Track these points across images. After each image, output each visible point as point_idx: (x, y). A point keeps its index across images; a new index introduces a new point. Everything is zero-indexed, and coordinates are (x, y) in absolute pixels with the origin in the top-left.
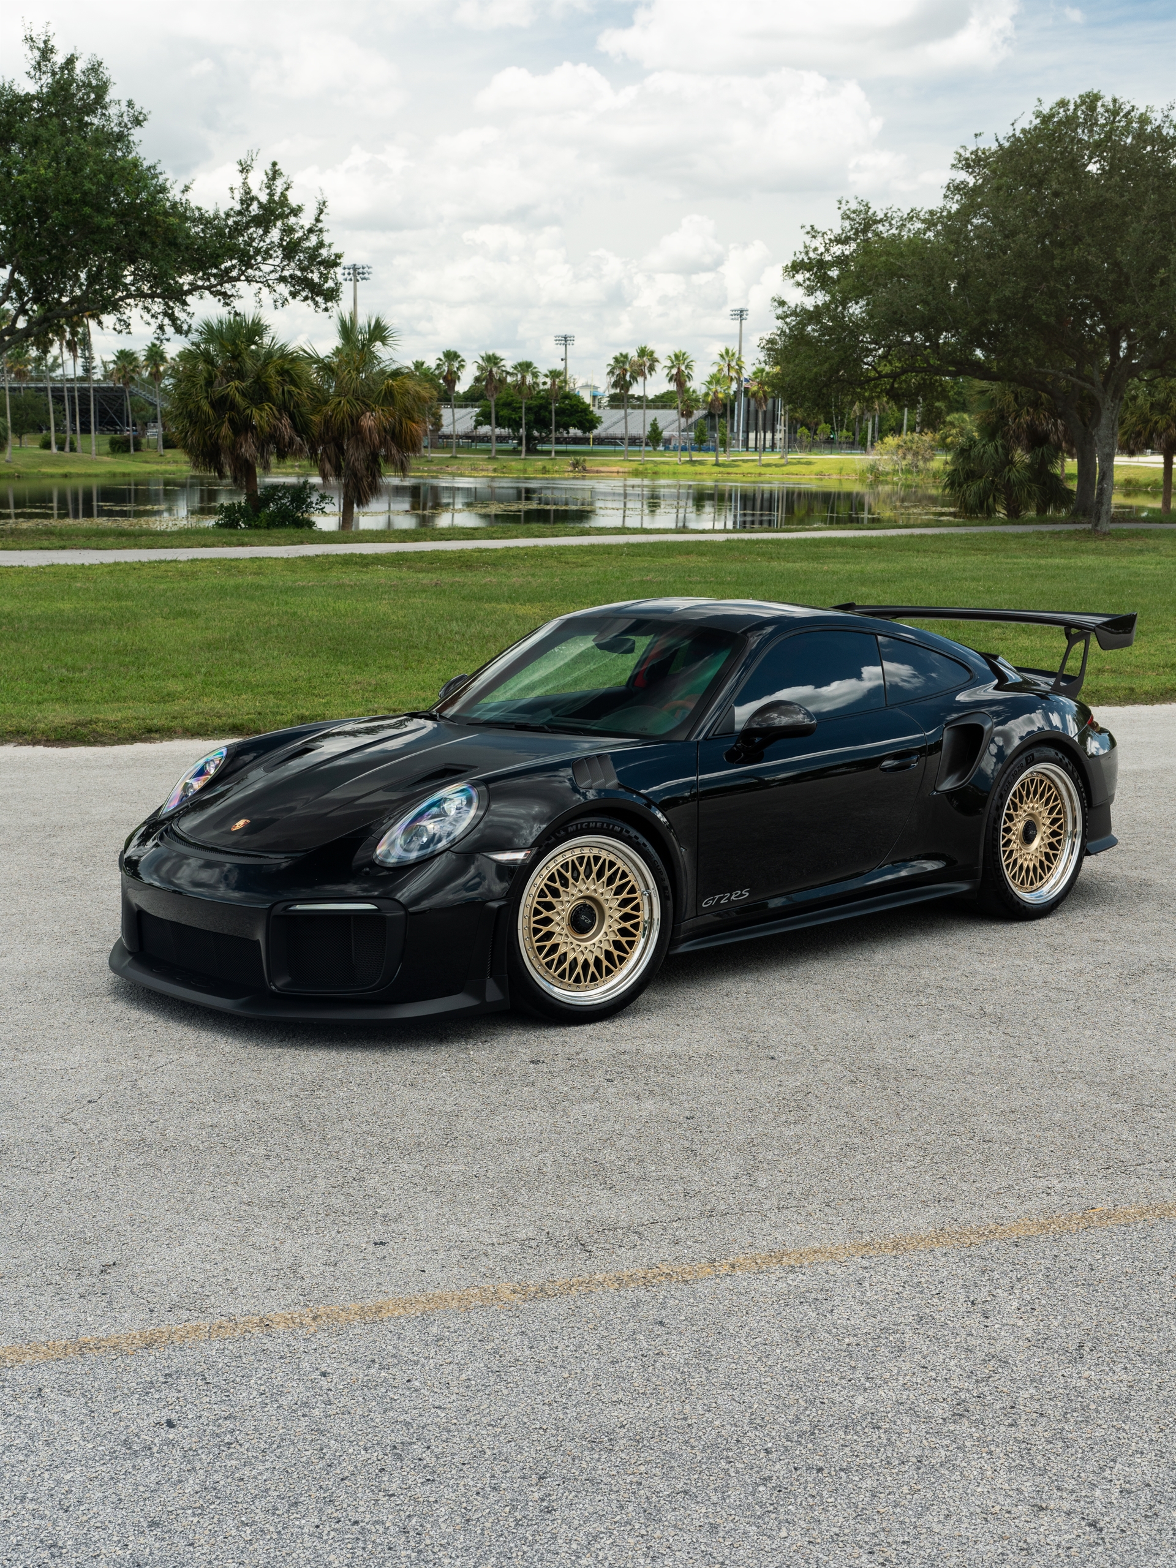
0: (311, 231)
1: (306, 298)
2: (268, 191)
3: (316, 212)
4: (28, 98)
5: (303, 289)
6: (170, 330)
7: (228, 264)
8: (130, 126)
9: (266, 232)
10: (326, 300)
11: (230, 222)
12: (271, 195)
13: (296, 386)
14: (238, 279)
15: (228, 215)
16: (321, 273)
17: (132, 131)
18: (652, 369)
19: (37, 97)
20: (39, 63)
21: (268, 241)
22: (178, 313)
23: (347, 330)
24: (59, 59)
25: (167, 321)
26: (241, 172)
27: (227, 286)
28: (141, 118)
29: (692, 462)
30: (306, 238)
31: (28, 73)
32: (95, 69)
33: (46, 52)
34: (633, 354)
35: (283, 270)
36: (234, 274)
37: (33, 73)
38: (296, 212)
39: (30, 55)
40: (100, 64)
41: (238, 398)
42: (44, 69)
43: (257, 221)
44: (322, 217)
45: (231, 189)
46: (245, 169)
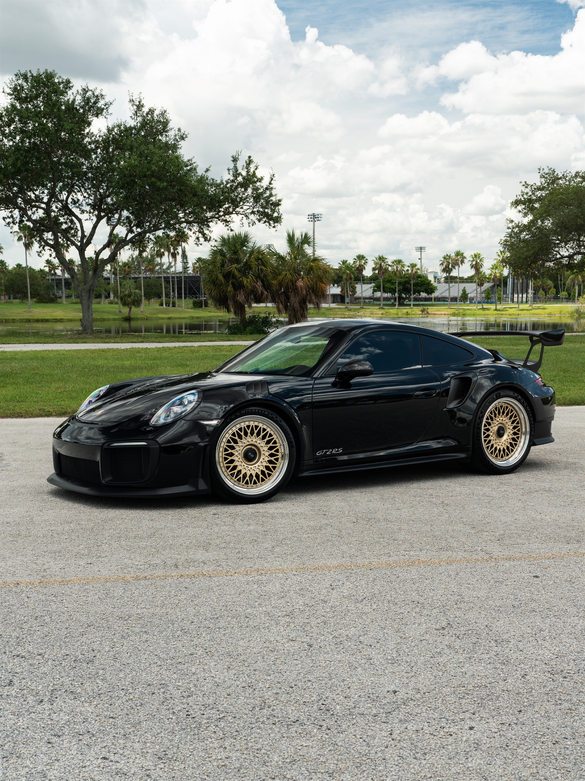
0: (267, 189)
1: (265, 222)
2: (246, 170)
3: (269, 180)
4: (131, 128)
5: (264, 217)
6: (202, 239)
7: (227, 206)
8: (179, 140)
9: (246, 190)
10: (274, 223)
11: (228, 186)
12: (248, 172)
13: (265, 266)
14: (232, 213)
15: (227, 183)
16: (271, 209)
17: (180, 143)
18: (462, 262)
19: (134, 128)
20: (136, 112)
21: (246, 194)
22: (206, 232)
23: (291, 239)
24: (145, 110)
25: (200, 235)
26: (233, 161)
27: (227, 216)
28: (184, 136)
29: (483, 309)
30: (264, 192)
31: (131, 117)
32: (163, 114)
33: (140, 107)
34: (453, 255)
35: (253, 208)
36: (231, 210)
37: (133, 117)
38: (260, 180)
39: (132, 108)
40: (165, 111)
41: (236, 273)
42: (138, 114)
43: (241, 185)
44: (272, 182)
45: (229, 170)
46: (235, 160)
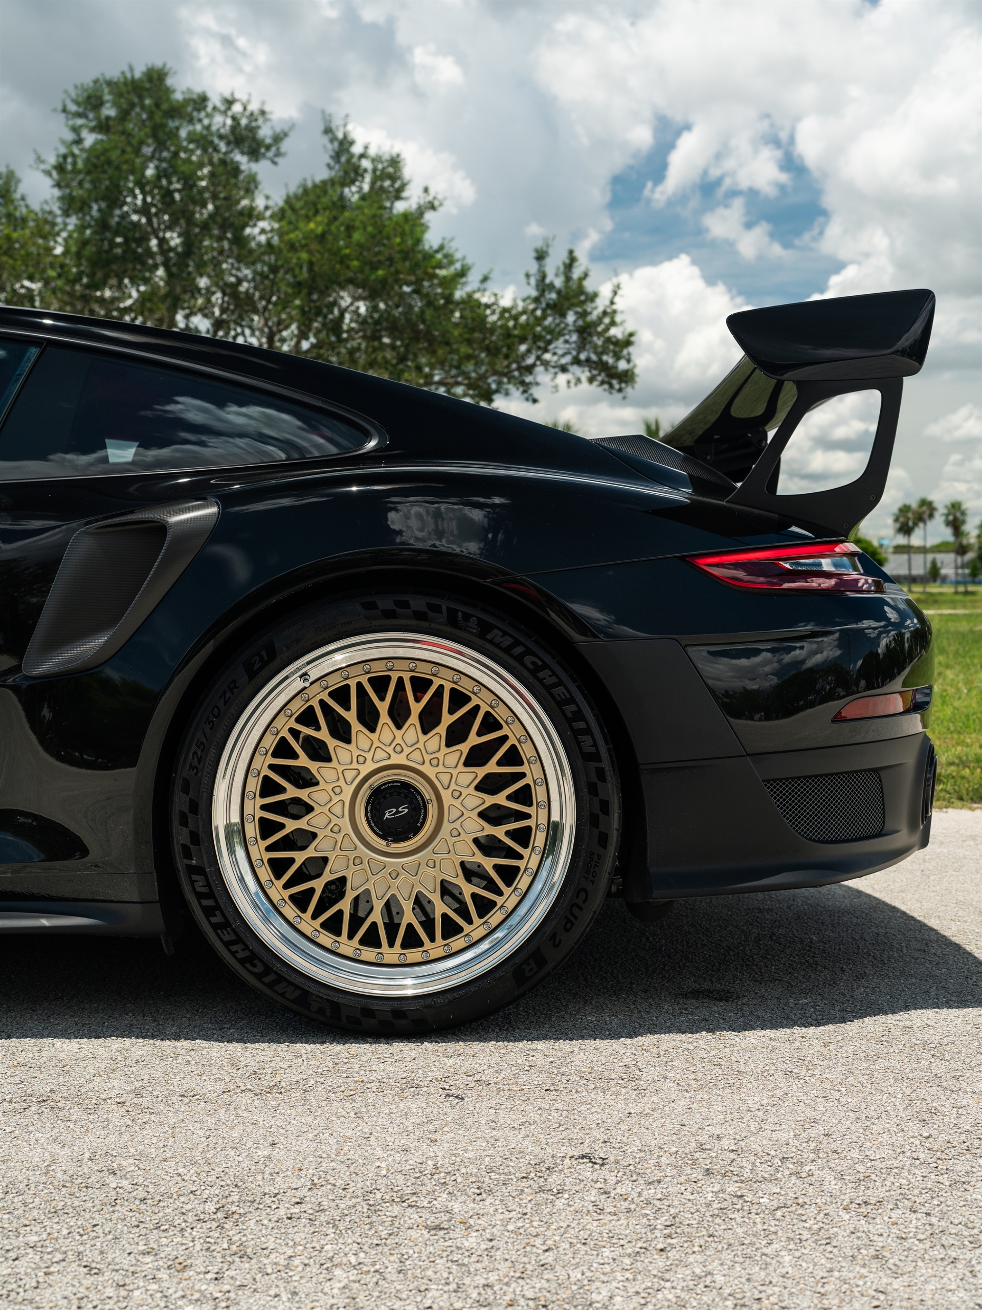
0: (605, 313)
1: (602, 383)
2: (564, 278)
3: (610, 295)
5: (599, 375)
8: (425, 211)
9: (563, 316)
11: (528, 309)
12: (567, 282)
14: (534, 365)
15: (525, 303)
16: (614, 354)
17: (427, 217)
18: (931, 516)
20: (337, 155)
24: (357, 150)
26: (537, 258)
27: (525, 373)
28: (436, 203)
30: (600, 319)
31: (326, 163)
32: (394, 160)
33: (345, 143)
34: (914, 505)
35: (578, 353)
37: (330, 162)
38: (593, 297)
39: (329, 146)
40: (398, 155)
43: (554, 308)
44: (617, 299)
45: (528, 276)
46: (541, 256)
